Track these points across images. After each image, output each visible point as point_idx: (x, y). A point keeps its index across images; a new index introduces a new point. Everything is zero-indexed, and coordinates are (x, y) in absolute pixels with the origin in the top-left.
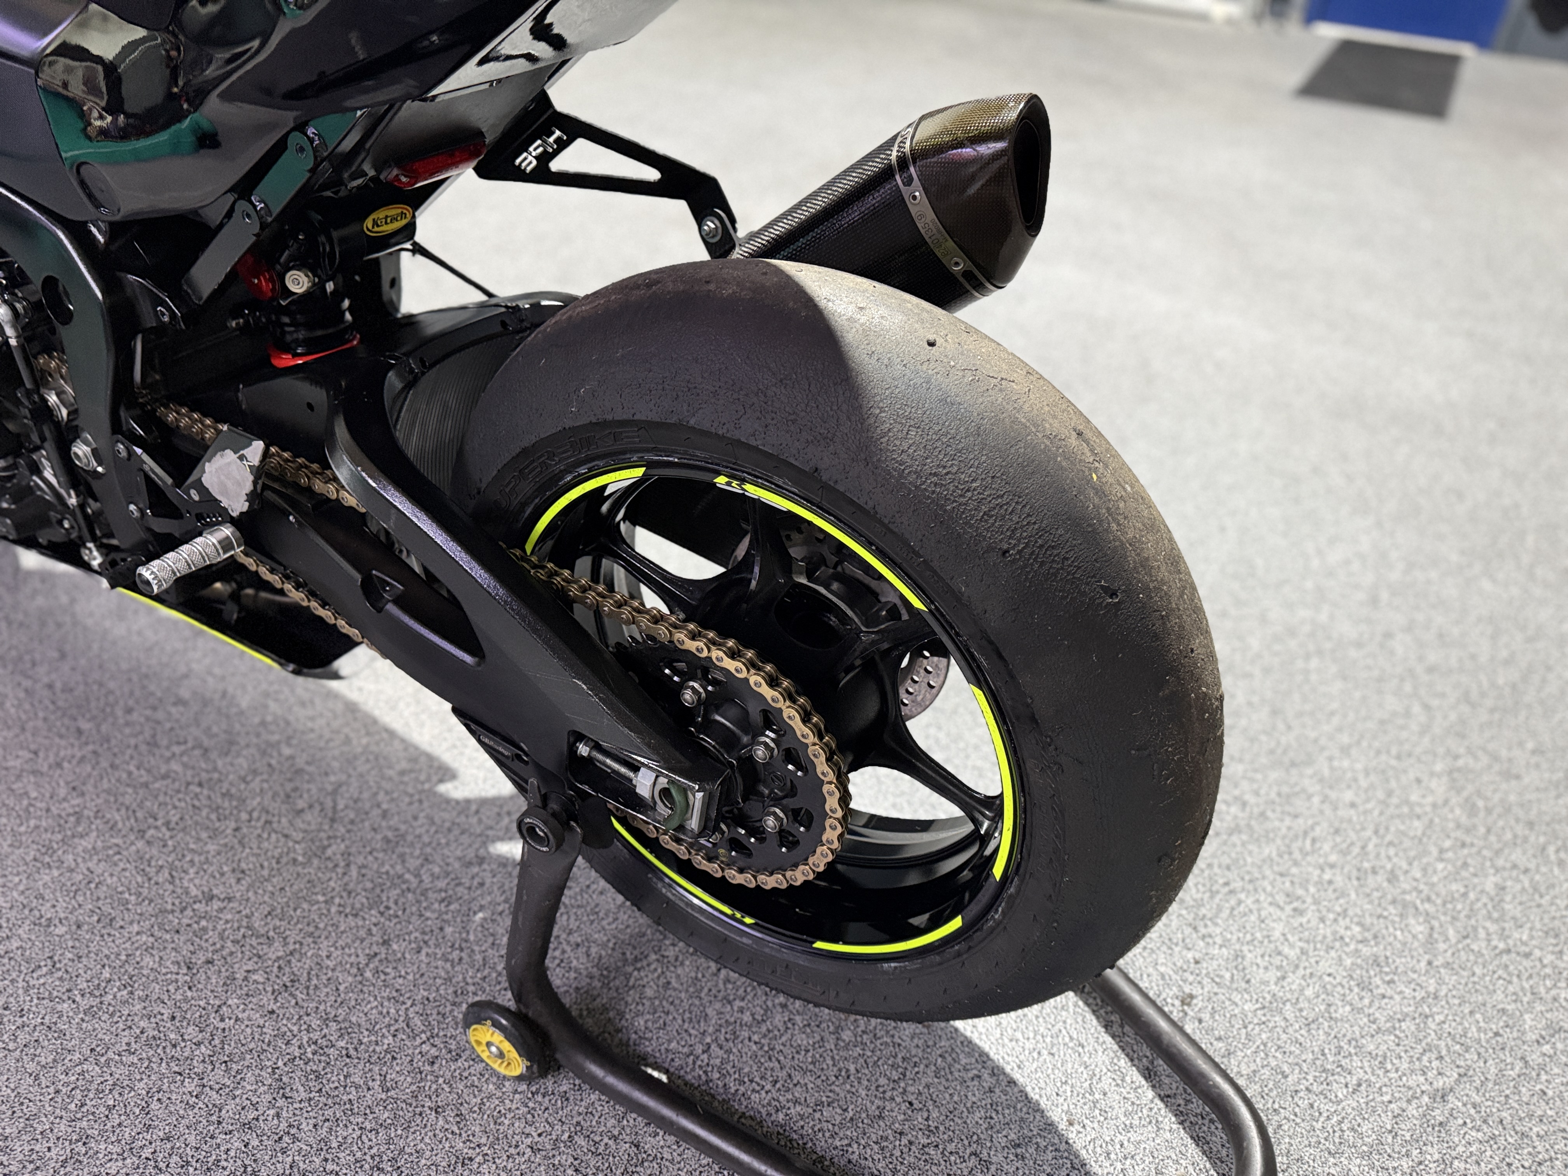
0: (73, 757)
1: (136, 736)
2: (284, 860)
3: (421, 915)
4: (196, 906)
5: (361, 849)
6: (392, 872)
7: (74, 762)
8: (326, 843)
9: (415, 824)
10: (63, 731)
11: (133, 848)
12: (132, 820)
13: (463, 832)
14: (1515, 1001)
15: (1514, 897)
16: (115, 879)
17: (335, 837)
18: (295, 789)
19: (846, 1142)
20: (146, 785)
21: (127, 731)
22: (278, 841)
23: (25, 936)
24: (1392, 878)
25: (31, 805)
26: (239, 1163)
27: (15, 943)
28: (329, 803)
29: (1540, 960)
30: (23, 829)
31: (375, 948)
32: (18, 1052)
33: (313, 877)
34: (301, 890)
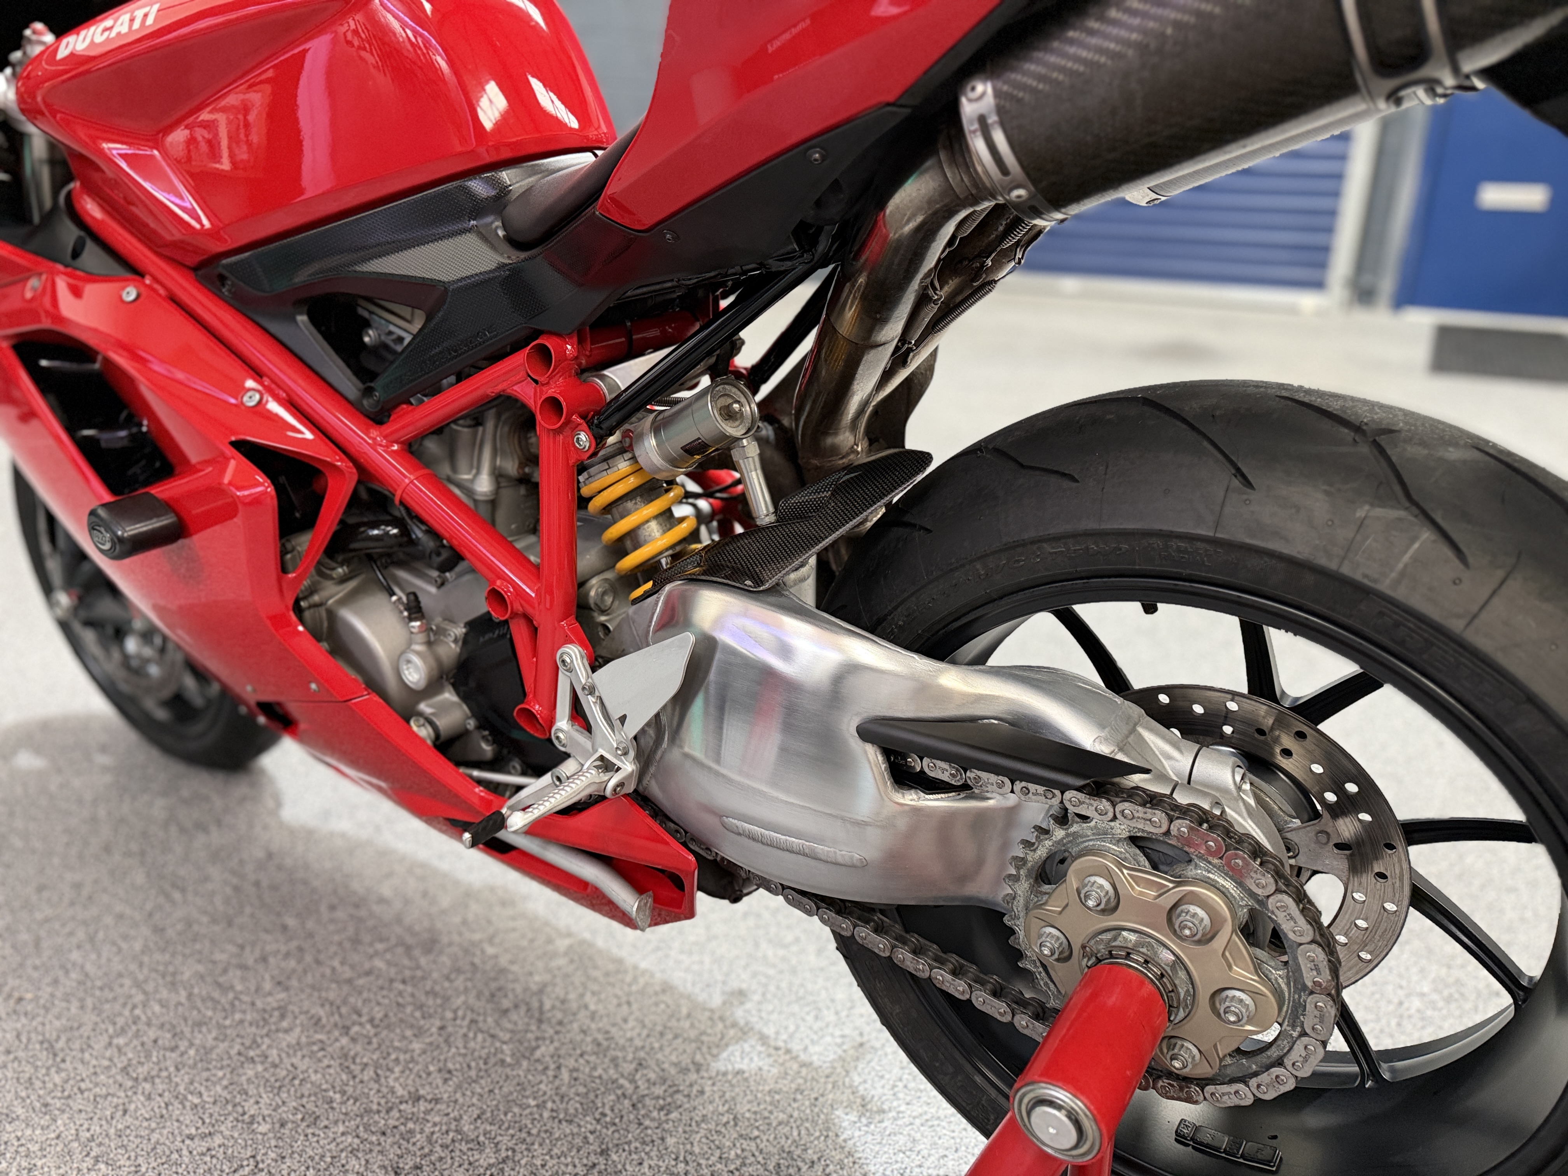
1: (339, 932)
2: (492, 1061)
3: (640, 1124)
4: (403, 1107)
5: (572, 1052)
6: (605, 1077)
7: (280, 956)
8: (534, 1044)
9: (625, 1027)
10: (269, 926)
11: (338, 1044)
12: (337, 1017)
16: (319, 1076)
17: (544, 1039)
18: (500, 989)
20: (349, 981)
22: (484, 1041)
23: (227, 1133)
25: (236, 998)
27: (218, 1140)
28: (535, 1004)
30: (228, 1022)
31: (593, 1158)
33: (523, 1079)
34: (511, 1093)
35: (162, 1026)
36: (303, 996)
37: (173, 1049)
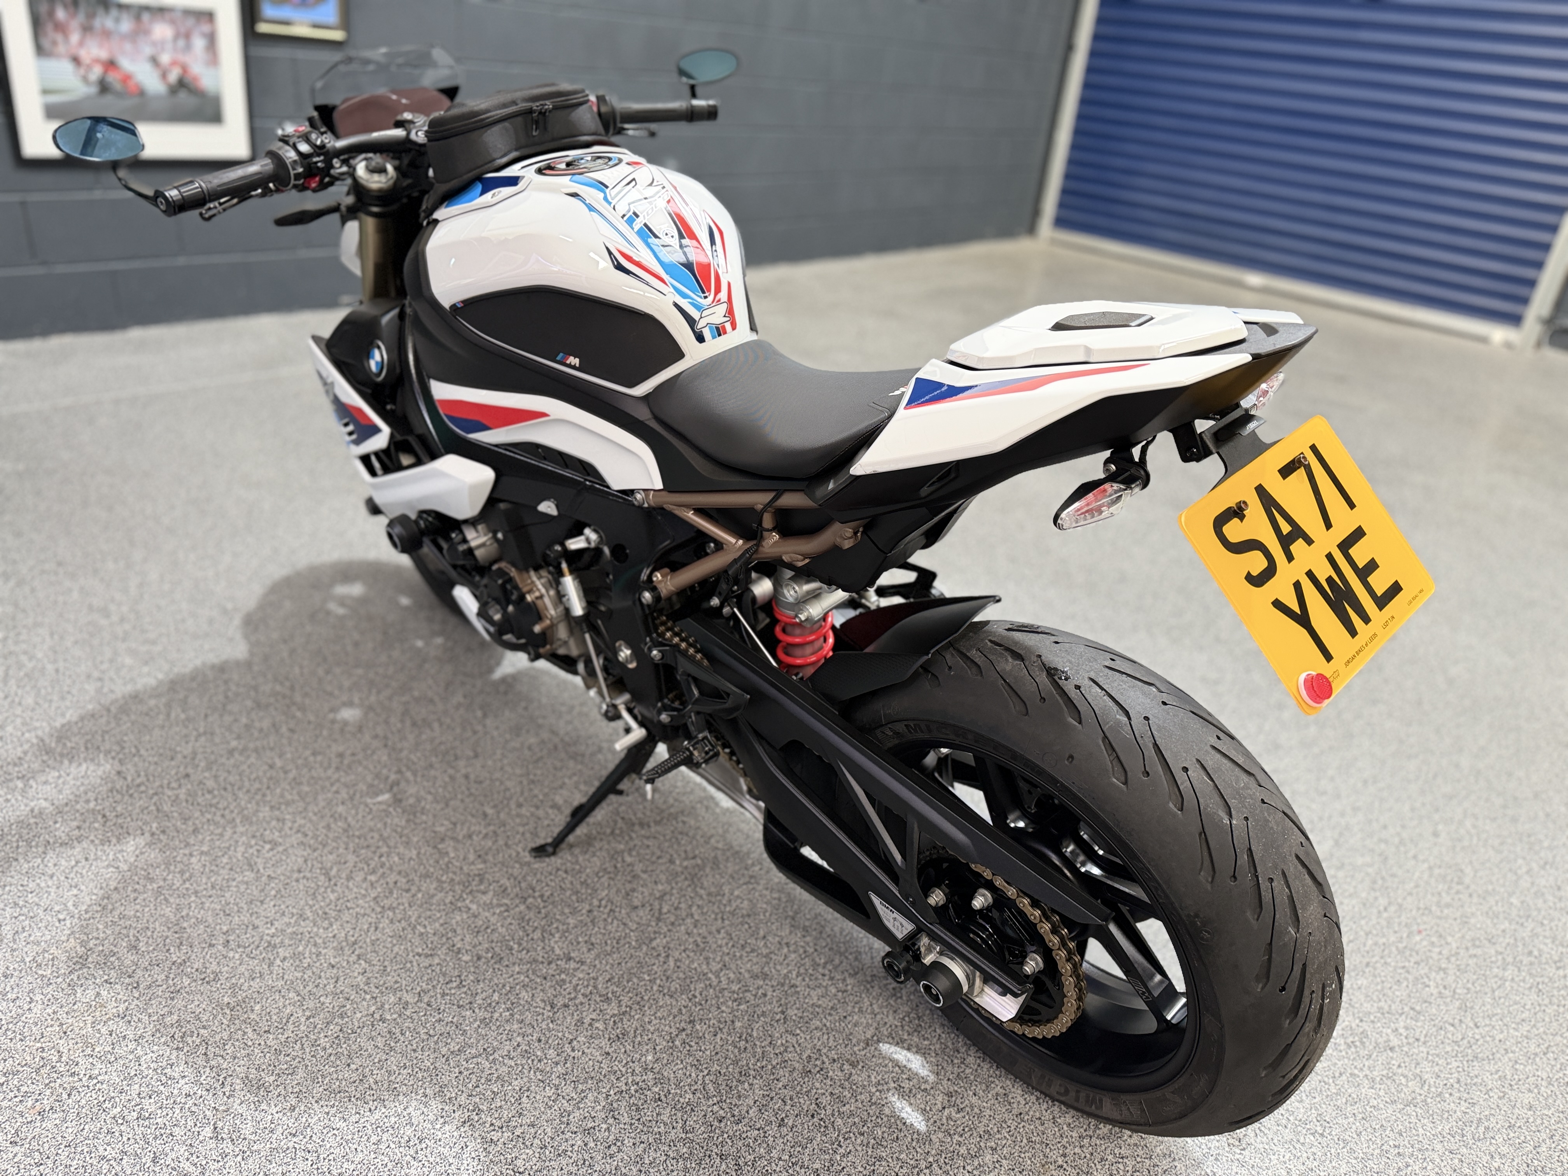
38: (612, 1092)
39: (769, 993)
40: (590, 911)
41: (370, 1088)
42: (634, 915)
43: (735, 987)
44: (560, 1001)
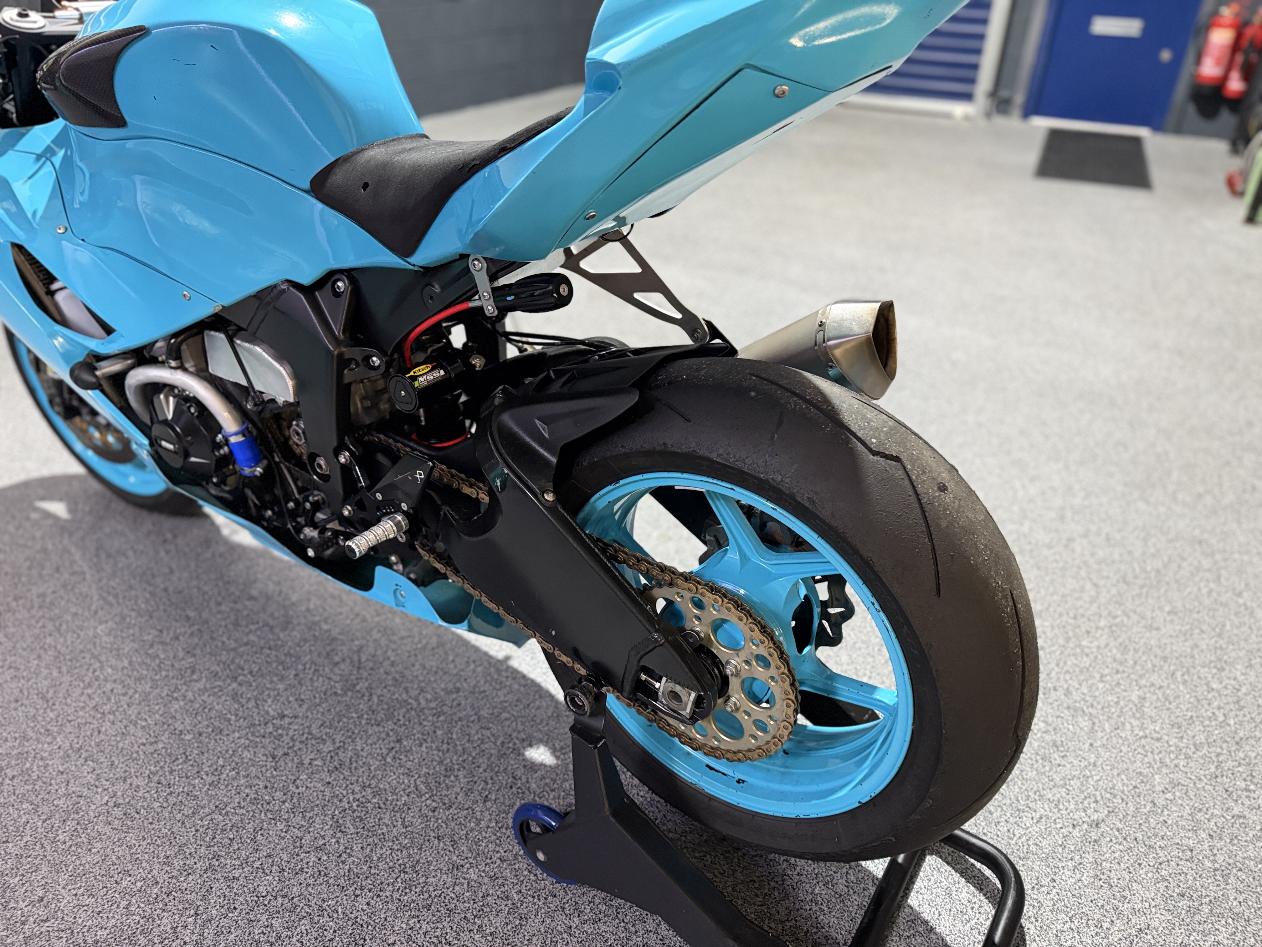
0: (186, 633)
1: (225, 619)
2: (329, 693)
3: (421, 724)
4: (275, 721)
5: (379, 685)
6: (400, 699)
7: (187, 636)
8: (355, 682)
9: (412, 669)
10: (177, 617)
11: (230, 688)
12: (228, 671)
13: (445, 673)
14: (1149, 767)
15: (1151, 703)
16: (220, 706)
17: (361, 678)
18: (333, 650)
19: (702, 854)
20: (234, 649)
21: (219, 616)
22: (324, 681)
23: (166, 741)
24: (1068, 693)
25: (161, 663)
26: (316, 869)
27: (161, 745)
28: (356, 658)
29: (1167, 742)
30: (158, 677)
31: (392, 744)
32: (169, 808)
33: (348, 703)
34: (341, 711)
35: (115, 681)
36: (206, 659)
37: (125, 694)
38: (337, 812)
39: (463, 703)
40: (296, 675)
41: (114, 864)
42: (336, 670)
43: (433, 705)
44: (280, 753)
